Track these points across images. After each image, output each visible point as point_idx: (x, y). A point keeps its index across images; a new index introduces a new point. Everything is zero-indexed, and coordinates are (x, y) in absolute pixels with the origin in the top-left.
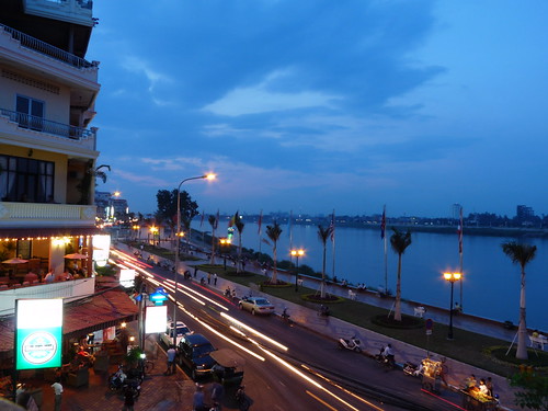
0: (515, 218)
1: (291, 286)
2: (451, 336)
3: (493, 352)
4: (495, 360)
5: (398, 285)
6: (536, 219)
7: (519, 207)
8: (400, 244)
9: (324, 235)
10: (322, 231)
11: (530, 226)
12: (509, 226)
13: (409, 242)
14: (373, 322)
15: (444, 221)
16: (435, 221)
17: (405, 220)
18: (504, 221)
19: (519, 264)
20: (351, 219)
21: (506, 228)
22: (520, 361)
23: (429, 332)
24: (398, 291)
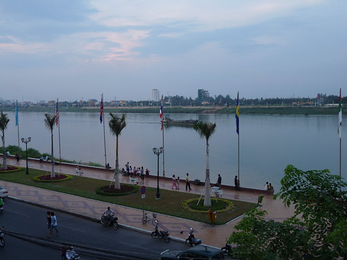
0: (197, 99)
1: (22, 169)
2: (158, 196)
3: (189, 203)
4: (190, 210)
5: (117, 161)
6: (211, 100)
7: (200, 91)
8: (117, 127)
9: (51, 123)
10: (48, 119)
11: (207, 105)
12: (193, 105)
13: (124, 125)
14: (98, 193)
15: (146, 103)
16: (139, 103)
17: (116, 104)
18: (189, 102)
19: (205, 137)
20: (70, 104)
21: (191, 107)
22: (207, 208)
23: (143, 196)
24: (117, 165)
